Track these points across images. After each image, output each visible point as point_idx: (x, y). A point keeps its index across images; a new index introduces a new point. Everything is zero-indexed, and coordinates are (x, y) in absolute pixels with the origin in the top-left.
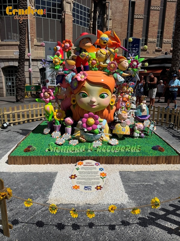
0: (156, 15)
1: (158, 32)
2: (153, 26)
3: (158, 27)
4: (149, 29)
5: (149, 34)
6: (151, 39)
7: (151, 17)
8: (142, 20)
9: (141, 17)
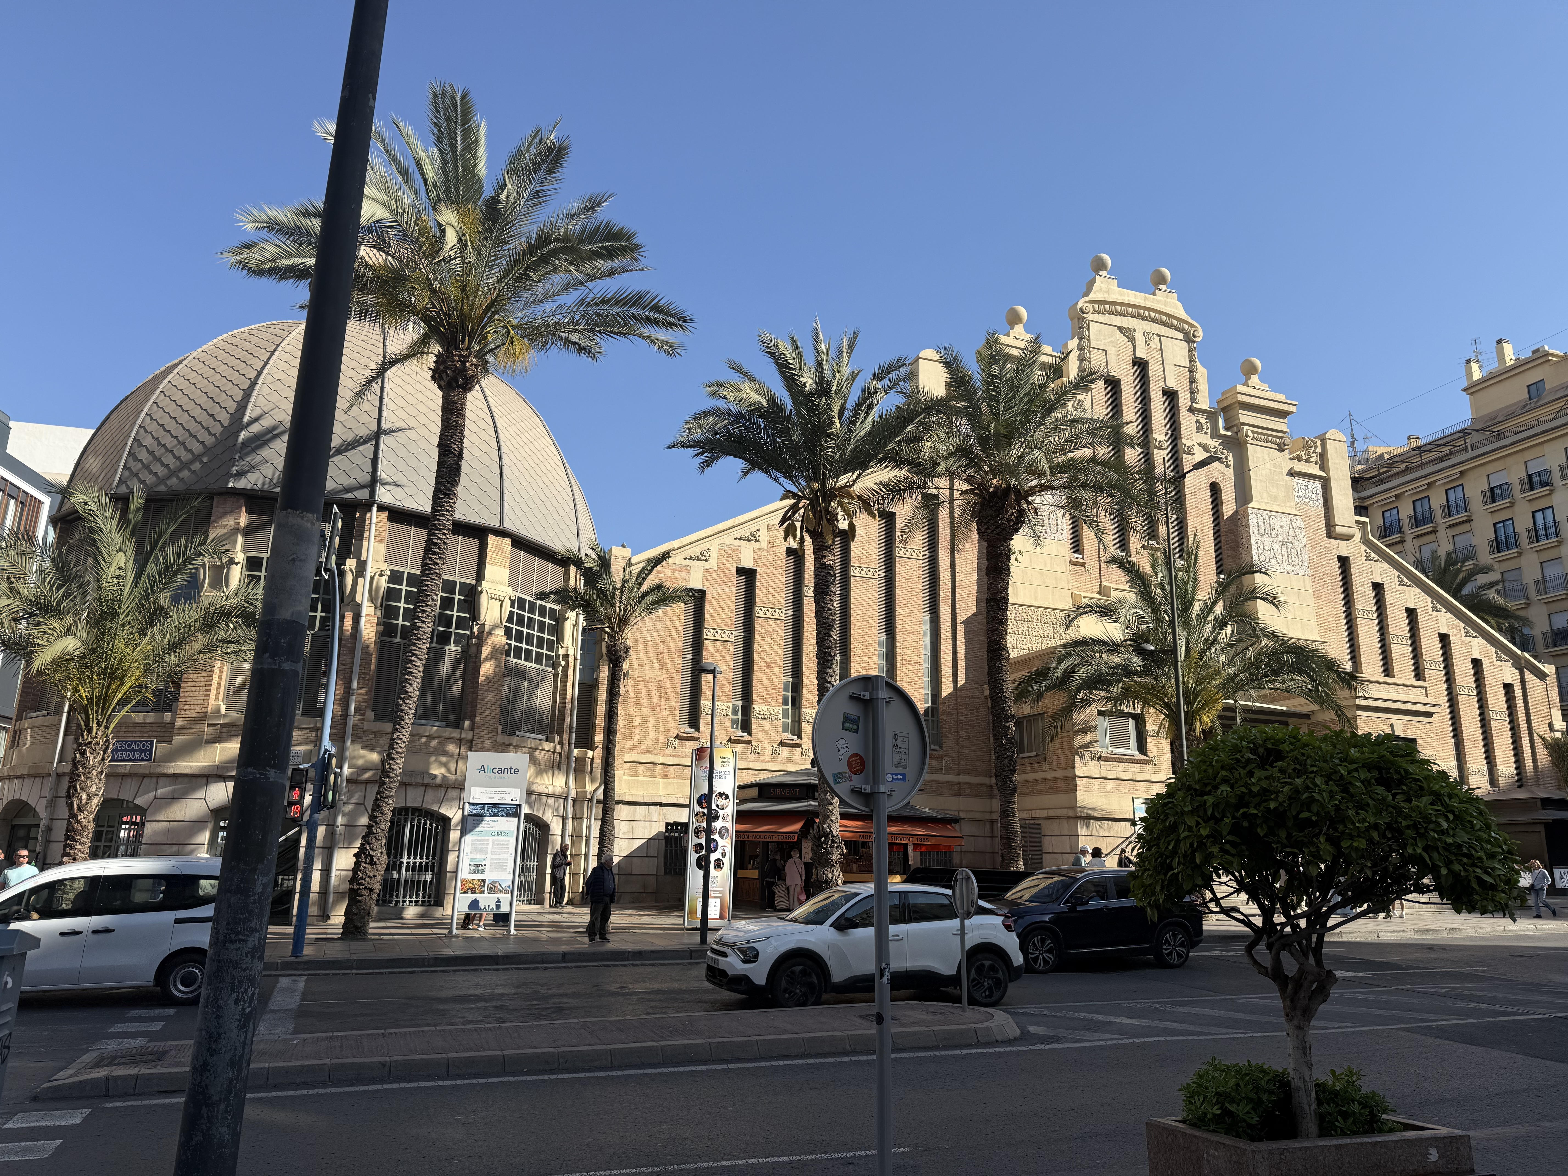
0: (774, 635)
1: (786, 685)
2: (767, 667)
3: (782, 670)
4: (756, 675)
5: (756, 690)
6: (764, 707)
7: (757, 639)
8: (731, 647)
9: (726, 638)
